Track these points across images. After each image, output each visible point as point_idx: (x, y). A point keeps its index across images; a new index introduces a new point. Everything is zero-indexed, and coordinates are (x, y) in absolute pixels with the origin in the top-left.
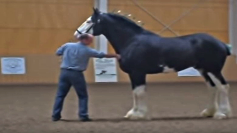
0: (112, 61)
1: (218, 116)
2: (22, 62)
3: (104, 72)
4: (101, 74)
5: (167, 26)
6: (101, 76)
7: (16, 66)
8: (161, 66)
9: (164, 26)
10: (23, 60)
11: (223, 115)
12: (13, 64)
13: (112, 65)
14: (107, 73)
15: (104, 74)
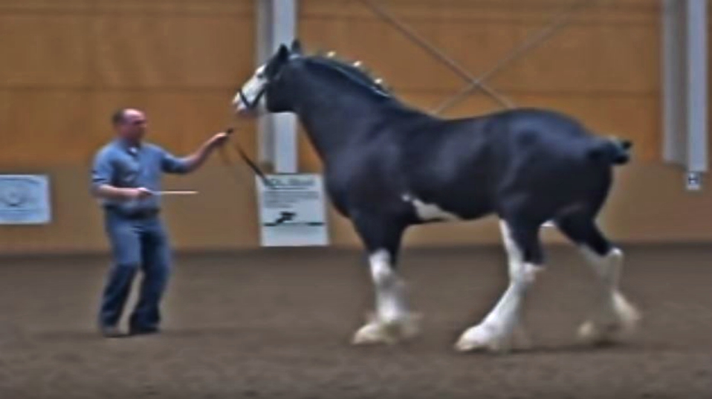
0: (310, 183)
2: (39, 187)
3: (287, 216)
4: (280, 221)
5: (476, 81)
6: (280, 227)
7: (24, 200)
9: (470, 81)
10: (42, 181)
12: (13, 195)
13: (312, 196)
14: (295, 220)
15: (286, 222)
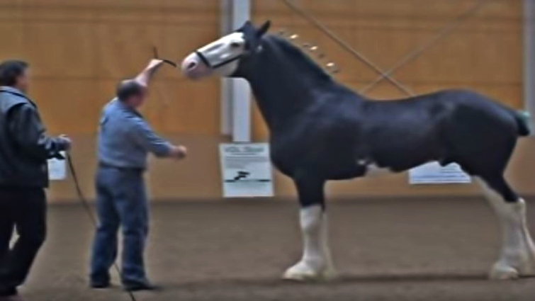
0: (260, 150)
1: (500, 273)
3: (243, 174)
4: (237, 179)
6: (238, 183)
8: (362, 162)
9: (378, 73)
11: (512, 270)
13: (262, 160)
14: (248, 177)
15: (242, 179)
